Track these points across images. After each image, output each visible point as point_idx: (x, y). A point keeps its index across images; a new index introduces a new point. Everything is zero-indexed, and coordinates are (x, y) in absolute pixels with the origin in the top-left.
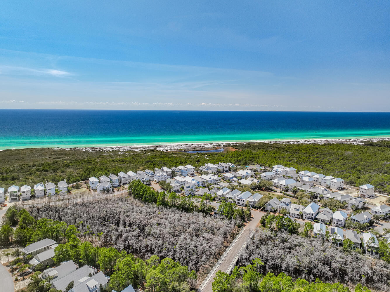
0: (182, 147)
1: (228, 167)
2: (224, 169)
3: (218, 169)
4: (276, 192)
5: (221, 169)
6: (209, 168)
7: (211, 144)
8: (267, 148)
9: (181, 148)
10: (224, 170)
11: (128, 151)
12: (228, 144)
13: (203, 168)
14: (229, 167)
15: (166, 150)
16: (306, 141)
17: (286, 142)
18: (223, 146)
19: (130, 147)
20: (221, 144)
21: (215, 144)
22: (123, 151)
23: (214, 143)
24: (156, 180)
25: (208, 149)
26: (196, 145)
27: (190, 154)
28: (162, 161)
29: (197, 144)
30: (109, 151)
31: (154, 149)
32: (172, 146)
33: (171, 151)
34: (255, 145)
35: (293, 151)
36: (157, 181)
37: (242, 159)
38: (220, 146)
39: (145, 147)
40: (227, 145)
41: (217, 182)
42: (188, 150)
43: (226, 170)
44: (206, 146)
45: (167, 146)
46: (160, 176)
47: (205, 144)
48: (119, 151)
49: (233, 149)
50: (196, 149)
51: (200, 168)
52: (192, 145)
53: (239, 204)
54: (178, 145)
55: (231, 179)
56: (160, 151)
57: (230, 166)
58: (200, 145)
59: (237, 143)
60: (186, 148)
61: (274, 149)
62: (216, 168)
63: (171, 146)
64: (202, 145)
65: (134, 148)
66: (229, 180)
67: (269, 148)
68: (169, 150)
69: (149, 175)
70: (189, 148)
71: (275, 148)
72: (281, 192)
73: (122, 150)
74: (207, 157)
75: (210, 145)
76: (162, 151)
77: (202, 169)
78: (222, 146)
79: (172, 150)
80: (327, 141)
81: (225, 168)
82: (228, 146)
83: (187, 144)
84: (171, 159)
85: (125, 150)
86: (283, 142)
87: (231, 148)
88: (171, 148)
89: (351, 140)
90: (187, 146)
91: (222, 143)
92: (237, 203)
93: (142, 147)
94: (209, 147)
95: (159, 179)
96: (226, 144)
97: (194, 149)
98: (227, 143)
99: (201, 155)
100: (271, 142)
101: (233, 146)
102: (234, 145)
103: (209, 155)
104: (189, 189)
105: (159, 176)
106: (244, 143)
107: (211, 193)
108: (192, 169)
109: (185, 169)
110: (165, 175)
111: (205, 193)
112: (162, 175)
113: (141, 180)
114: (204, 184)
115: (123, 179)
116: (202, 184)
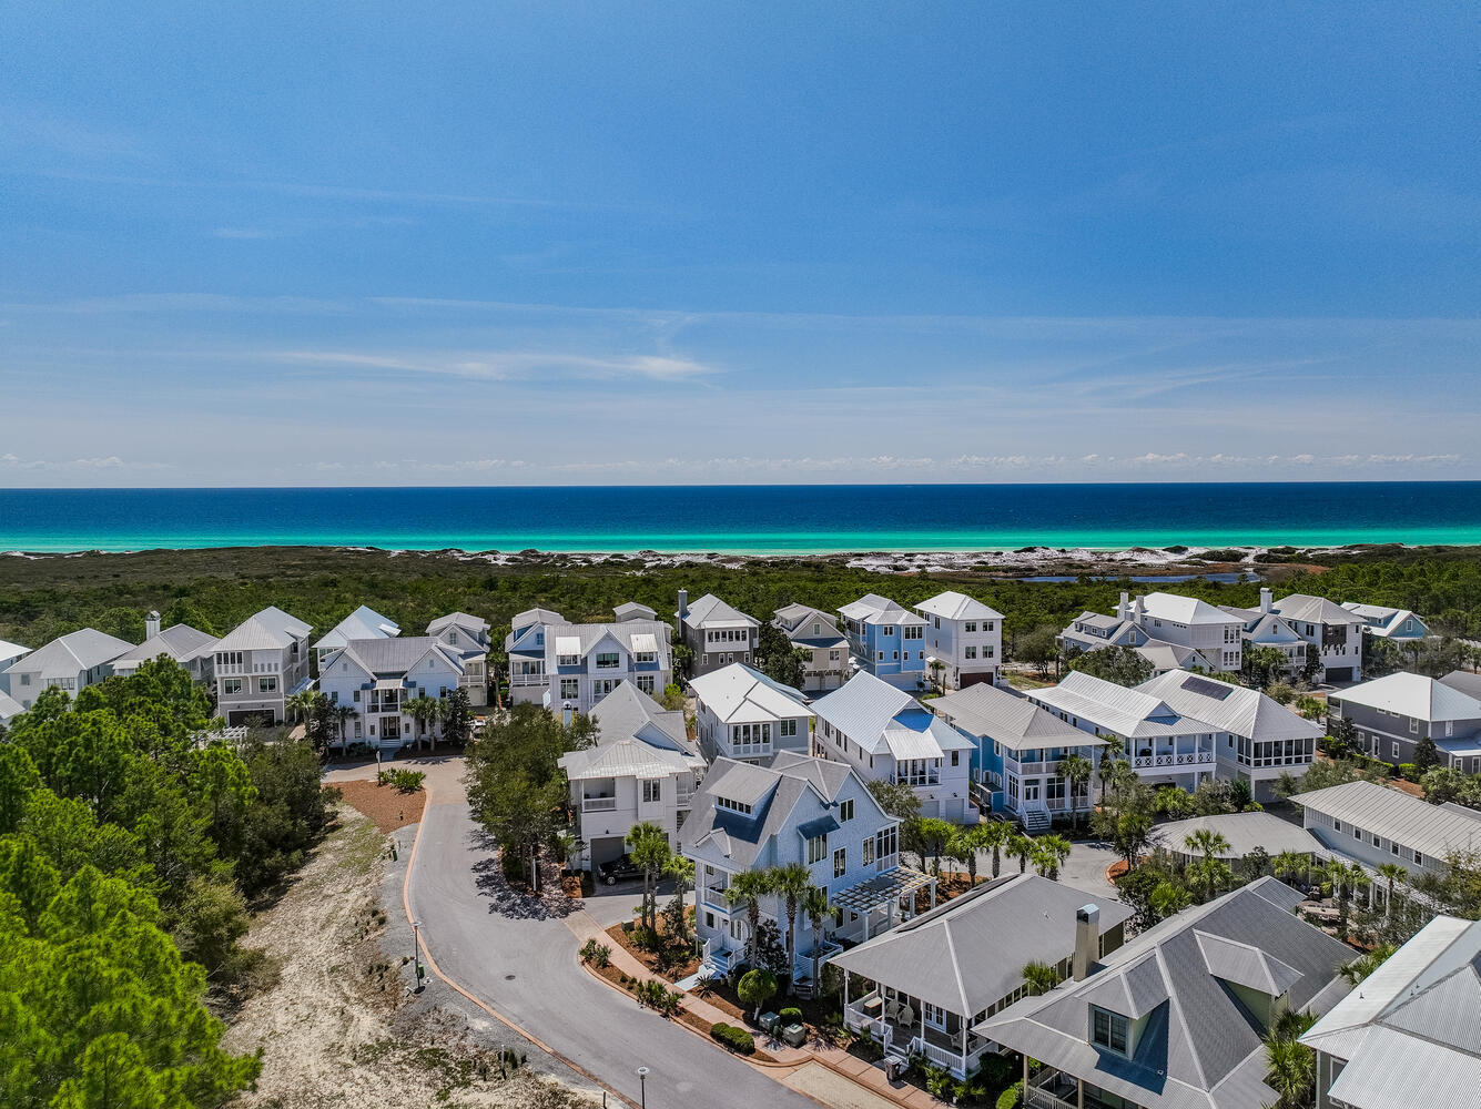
1: (1354, 640)
2: (1312, 653)
3: (1245, 643)
5: (1283, 647)
6: (1153, 631)
7: (1178, 550)
9: (992, 564)
10: (1312, 665)
12: (1284, 551)
13: (1094, 631)
14: (1368, 637)
18: (1258, 558)
20: (1241, 552)
22: (655, 567)
25: (1156, 569)
26: (1084, 556)
33: (923, 572)
38: (1235, 557)
40: (1288, 555)
41: (1257, 774)
43: (1330, 658)
46: (582, 668)
47: (1141, 550)
51: (1070, 632)
52: (1063, 552)
56: (859, 570)
57: (1376, 631)
60: (1021, 564)
62: (1230, 634)
64: (1121, 556)
68: (913, 570)
75: (1174, 557)
77: (1082, 637)
78: (1249, 559)
81: (1325, 640)
82: (1289, 560)
87: (1310, 567)
88: (932, 563)
90: (1030, 556)
94: (1163, 562)
96: (1276, 551)
101: (1326, 561)
104: (744, 859)
107: (1177, 1016)
108: (980, 627)
109: (904, 617)
110: (639, 656)
111: (1041, 980)
112: (609, 649)
113: (365, 687)
114: (1068, 783)
115: (223, 674)
116: (1043, 787)
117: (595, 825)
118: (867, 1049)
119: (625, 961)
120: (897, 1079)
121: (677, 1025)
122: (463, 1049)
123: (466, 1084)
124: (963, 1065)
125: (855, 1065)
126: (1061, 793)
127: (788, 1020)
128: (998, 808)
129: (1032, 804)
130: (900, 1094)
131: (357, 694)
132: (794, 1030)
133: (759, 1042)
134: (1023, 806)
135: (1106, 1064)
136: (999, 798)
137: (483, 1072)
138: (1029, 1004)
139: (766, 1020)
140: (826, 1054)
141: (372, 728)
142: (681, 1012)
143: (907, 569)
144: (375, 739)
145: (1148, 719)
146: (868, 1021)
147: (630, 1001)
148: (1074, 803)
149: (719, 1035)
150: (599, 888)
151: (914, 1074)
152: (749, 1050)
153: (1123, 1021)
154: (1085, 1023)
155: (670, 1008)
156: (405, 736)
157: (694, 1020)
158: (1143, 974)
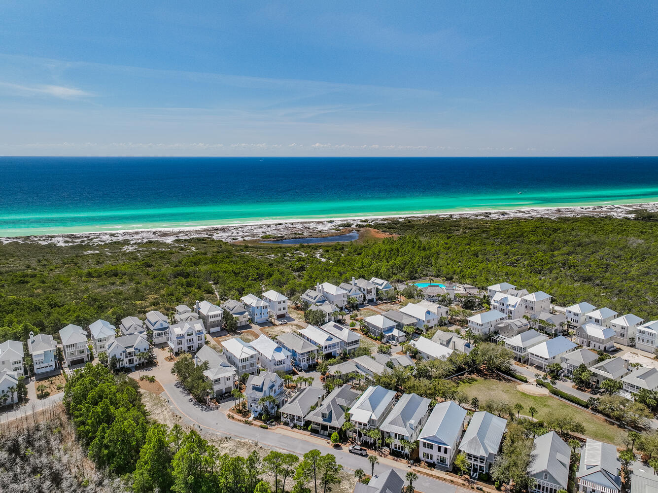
0: (269, 230)
1: (374, 291)
2: (364, 296)
3: (348, 296)
4: (526, 382)
5: (357, 296)
6: (326, 298)
7: (331, 222)
8: (450, 231)
9: (268, 234)
10: (364, 299)
11: (147, 243)
12: (366, 221)
13: (310, 297)
14: (377, 290)
15: (234, 239)
16: (520, 212)
17: (481, 215)
18: (356, 226)
19: (155, 233)
20: (352, 222)
21: (340, 223)
22: (135, 244)
23: (338, 220)
24: (173, 346)
25: (324, 235)
26: (300, 226)
27: (284, 248)
28: (211, 273)
29: (302, 223)
30: (103, 243)
31: (207, 236)
32: (250, 227)
33: (244, 240)
34: (422, 222)
35: (509, 237)
36: (176, 350)
37: (405, 263)
38: (349, 225)
39: (191, 232)
40: (365, 224)
41: (348, 348)
42: (280, 239)
43: (368, 297)
44: (320, 227)
45: (237, 228)
46: (183, 337)
47: (319, 223)
48: (126, 242)
49: (378, 232)
50: (299, 234)
51: (304, 296)
52: (292, 224)
53: (429, 460)
54: (261, 227)
55: (387, 335)
56: (220, 241)
57: (380, 287)
58: (307, 225)
59: (385, 220)
60: (278, 232)
61: (465, 233)
62: (344, 295)
63: (246, 229)
64: (312, 226)
65: (165, 235)
66: (382, 336)
67: (454, 230)
68: (240, 239)
69: (155, 332)
70: (284, 232)
71: (468, 231)
72: (540, 384)
73: (134, 242)
74: (322, 256)
75: (329, 225)
76: (223, 240)
77: (307, 298)
78: (354, 226)
79: (246, 239)
80: (559, 210)
81: (367, 293)
82: (366, 226)
83: (281, 224)
84: (234, 267)
85: (139, 241)
86: (477, 216)
87: (372, 230)
88: (246, 234)
89: (603, 209)
90: (280, 227)
91: (355, 218)
92: (421, 455)
93: (183, 232)
94: (326, 228)
95: (180, 343)
96: (362, 221)
97: (296, 234)
98: (363, 218)
99: (309, 250)
100: (451, 216)
101: (377, 226)
102: (380, 224)
103: (327, 251)
104: (260, 395)
105: (179, 337)
106: (400, 220)
107: (333, 412)
108: (282, 302)
109: (262, 303)
110: (198, 331)
111: (313, 408)
112: (190, 331)
113: (124, 352)
114: (311, 358)
115: (69, 351)
116: (306, 360)
117: (216, 388)
118: (286, 424)
119: (237, 416)
120: (292, 428)
121: (253, 426)
122: (218, 438)
123: (222, 444)
124: (302, 424)
125: (285, 427)
126: (309, 360)
127: (272, 422)
128: (297, 365)
129: (304, 363)
130: (293, 430)
131: (121, 354)
132: (274, 423)
133: (268, 426)
134: (302, 364)
135: (324, 420)
136: (296, 363)
137: (224, 441)
138: (312, 413)
139: (268, 422)
140: (279, 426)
141: (126, 362)
142: (252, 424)
143: (238, 239)
144: (127, 365)
145: (327, 340)
146: (285, 419)
147: (242, 424)
148: (312, 361)
149: (261, 427)
150: (221, 401)
151: (295, 426)
152: (267, 428)
153: (326, 414)
154: (321, 415)
155: (250, 424)
156: (135, 363)
157: (255, 425)
158: (329, 407)
